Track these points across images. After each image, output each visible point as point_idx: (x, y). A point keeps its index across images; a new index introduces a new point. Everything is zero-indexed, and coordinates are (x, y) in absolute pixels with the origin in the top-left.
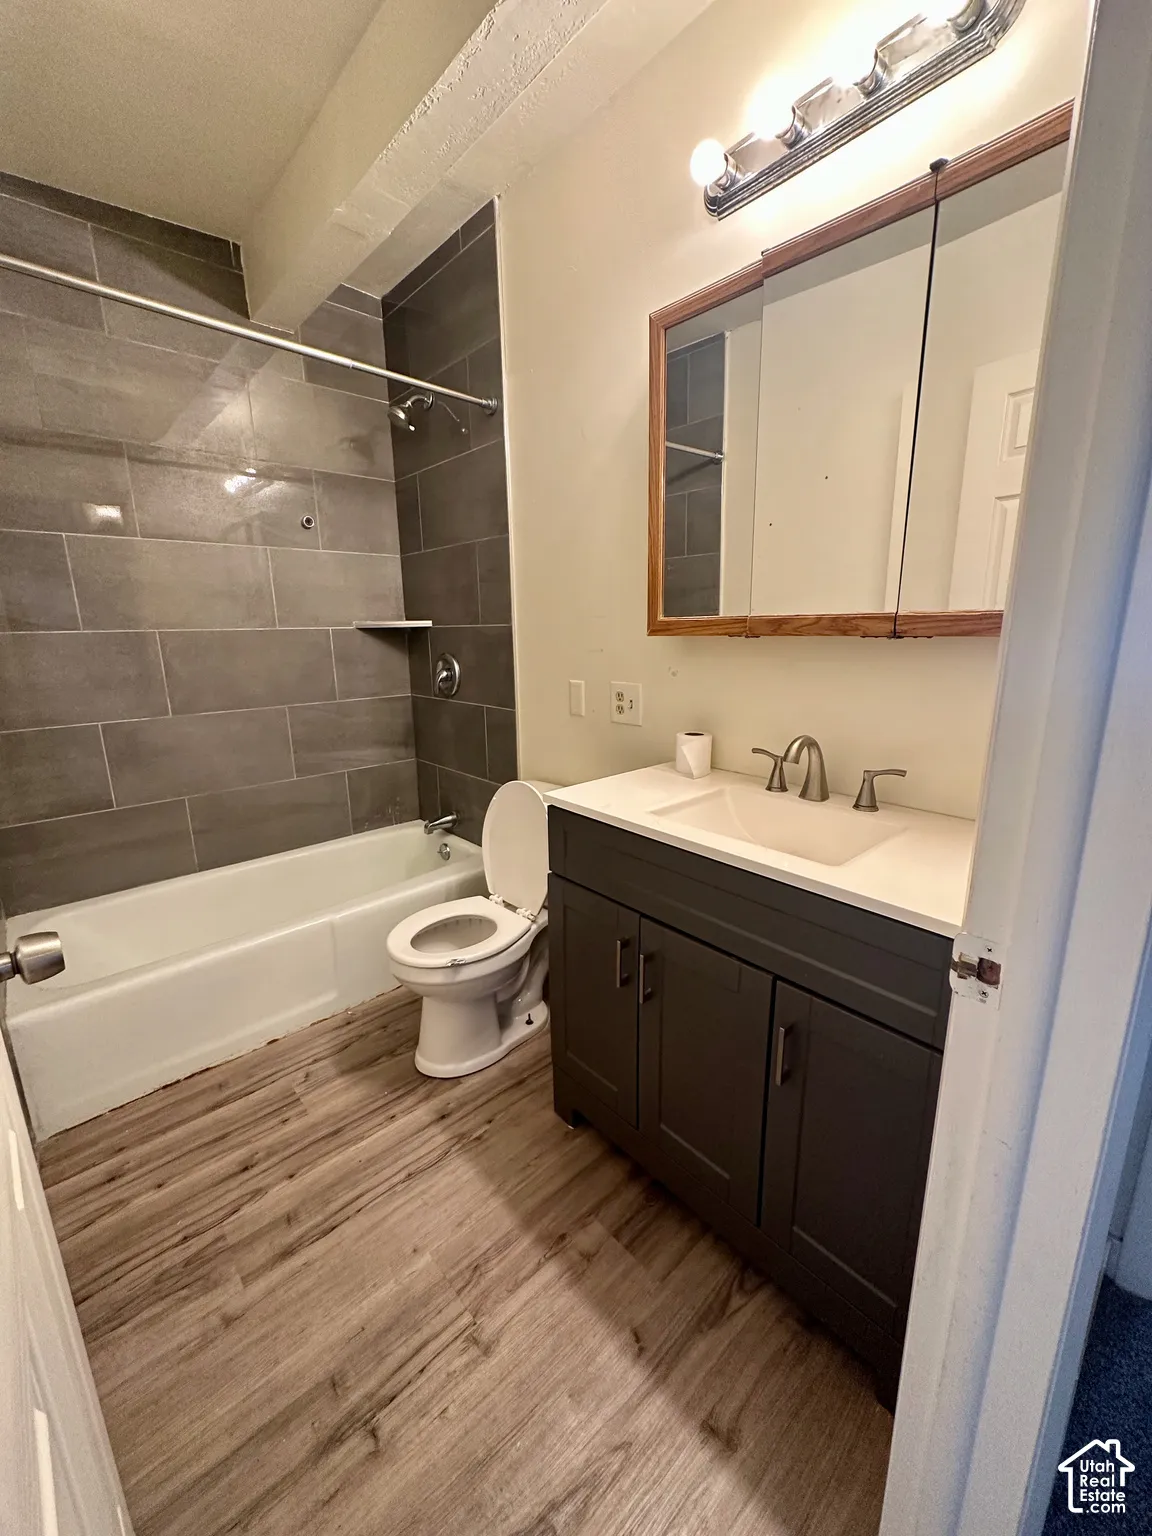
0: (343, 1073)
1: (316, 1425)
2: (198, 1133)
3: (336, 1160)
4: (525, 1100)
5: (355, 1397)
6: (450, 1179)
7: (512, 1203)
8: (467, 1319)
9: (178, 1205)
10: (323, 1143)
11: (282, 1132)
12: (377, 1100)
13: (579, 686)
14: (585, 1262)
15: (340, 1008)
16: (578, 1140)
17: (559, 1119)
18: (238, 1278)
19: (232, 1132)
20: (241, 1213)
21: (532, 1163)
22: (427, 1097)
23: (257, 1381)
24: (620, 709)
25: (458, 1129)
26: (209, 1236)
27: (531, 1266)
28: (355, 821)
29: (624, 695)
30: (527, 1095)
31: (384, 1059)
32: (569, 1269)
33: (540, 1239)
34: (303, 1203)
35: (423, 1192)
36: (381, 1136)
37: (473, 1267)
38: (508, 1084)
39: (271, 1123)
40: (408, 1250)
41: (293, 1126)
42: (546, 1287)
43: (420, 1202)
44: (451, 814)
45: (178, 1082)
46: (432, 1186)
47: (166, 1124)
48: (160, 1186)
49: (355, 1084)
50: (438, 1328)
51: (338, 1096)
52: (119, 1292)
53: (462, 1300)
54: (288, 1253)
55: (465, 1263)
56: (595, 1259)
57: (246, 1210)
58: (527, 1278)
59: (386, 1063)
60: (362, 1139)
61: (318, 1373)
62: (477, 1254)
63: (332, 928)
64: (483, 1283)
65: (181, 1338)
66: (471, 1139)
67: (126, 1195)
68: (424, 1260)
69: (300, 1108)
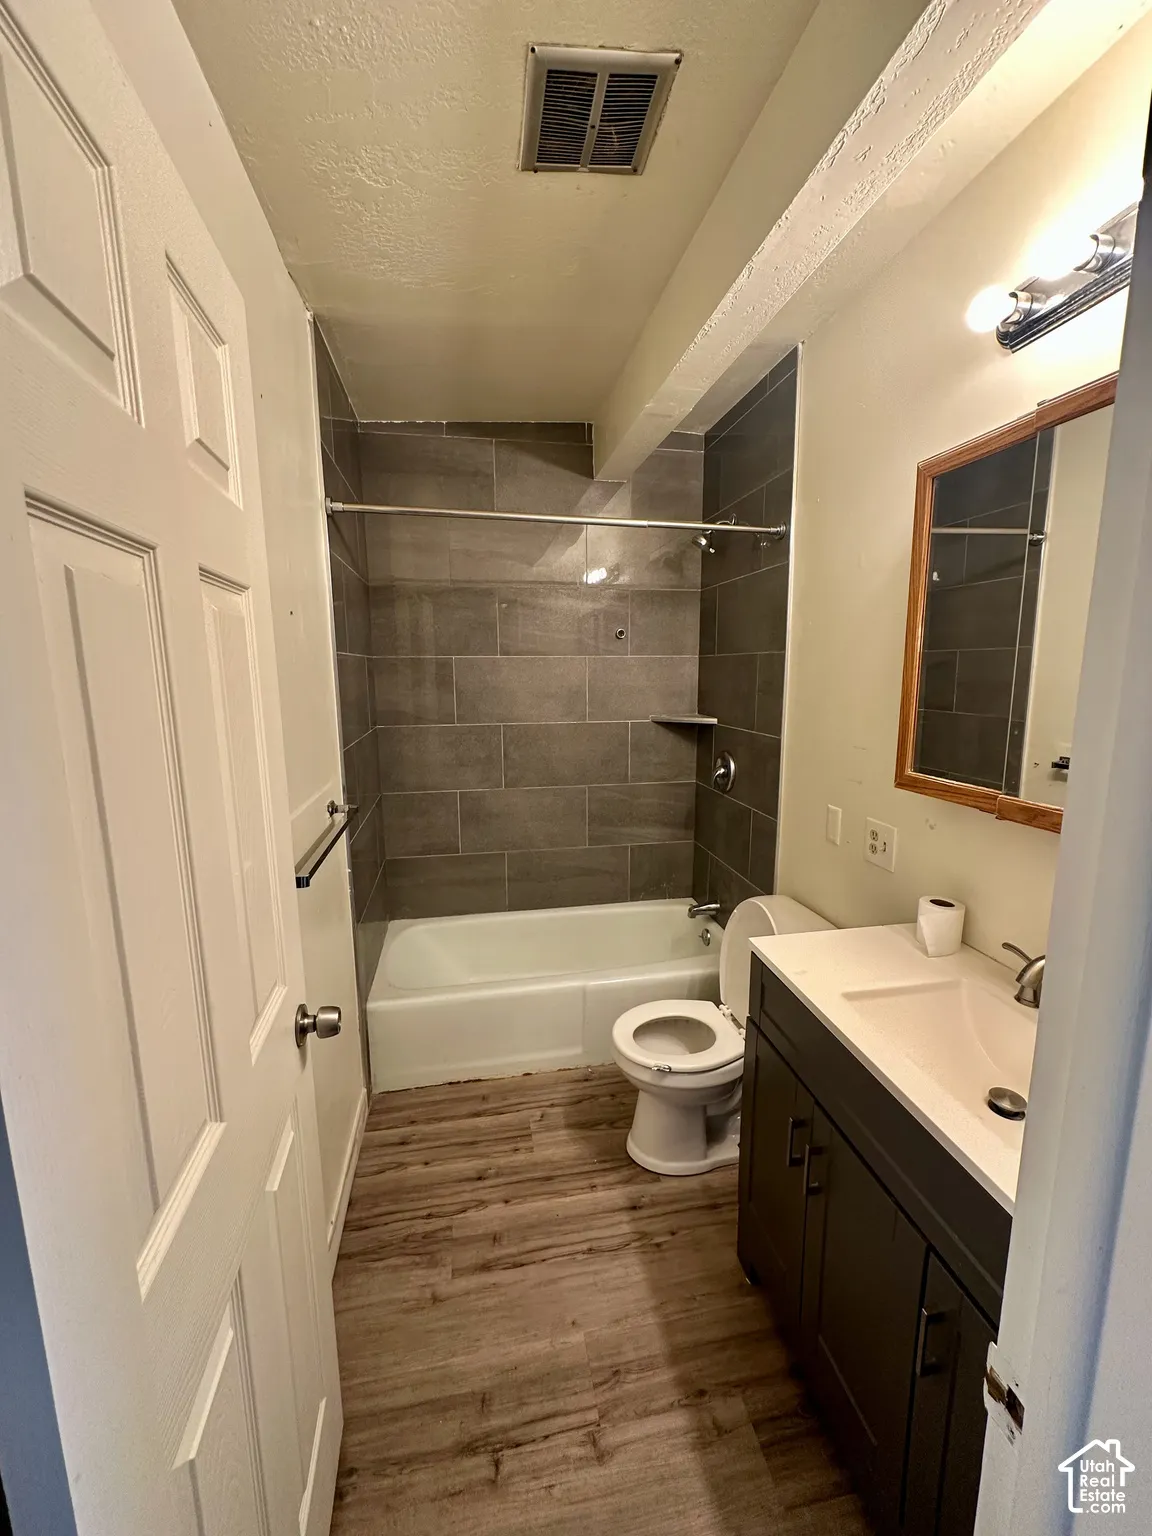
0: (569, 1126)
1: (463, 1425)
2: (460, 1131)
3: (541, 1204)
4: (713, 1228)
5: (495, 1422)
6: (620, 1271)
7: (668, 1327)
8: (593, 1416)
9: (431, 1186)
10: (536, 1183)
11: (511, 1159)
12: (585, 1164)
13: (836, 812)
14: (715, 1433)
15: (582, 1063)
16: (749, 1300)
17: (740, 1265)
18: (449, 1268)
19: (482, 1141)
20: (467, 1214)
21: (698, 1298)
22: (627, 1181)
23: (439, 1361)
24: (874, 849)
25: (643, 1226)
26: (442, 1223)
27: (663, 1402)
28: (632, 890)
29: (879, 835)
30: (713, 1224)
31: (603, 1127)
32: (698, 1430)
33: (681, 1382)
34: (508, 1230)
35: (596, 1273)
36: (579, 1200)
37: (614, 1369)
38: (699, 1203)
39: (507, 1148)
40: (569, 1320)
41: (520, 1157)
42: (670, 1433)
43: (591, 1280)
44: (716, 903)
45: (459, 1082)
46: (606, 1271)
47: (442, 1115)
48: (426, 1164)
49: (574, 1141)
50: (570, 1408)
51: (558, 1147)
52: (384, 1233)
53: (596, 1395)
54: (486, 1267)
55: (608, 1362)
56: (725, 1436)
57: (470, 1214)
58: (657, 1412)
59: (602, 1132)
60: (566, 1195)
61: (477, 1384)
62: (623, 1359)
63: (584, 991)
64: (618, 1391)
65: (405, 1294)
66: (652, 1242)
67: (409, 1159)
68: (577, 1337)
69: (530, 1144)
